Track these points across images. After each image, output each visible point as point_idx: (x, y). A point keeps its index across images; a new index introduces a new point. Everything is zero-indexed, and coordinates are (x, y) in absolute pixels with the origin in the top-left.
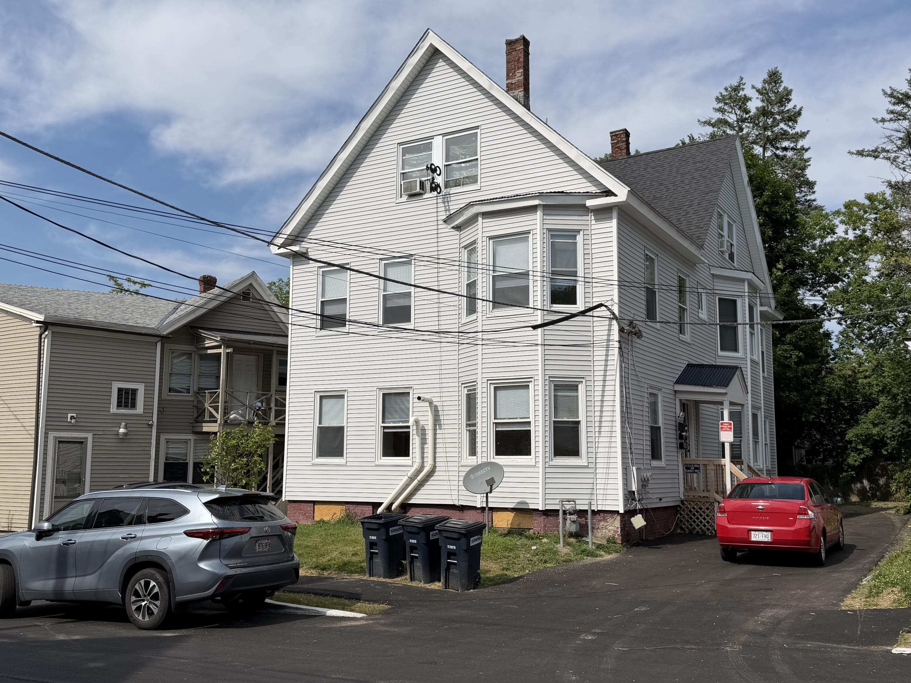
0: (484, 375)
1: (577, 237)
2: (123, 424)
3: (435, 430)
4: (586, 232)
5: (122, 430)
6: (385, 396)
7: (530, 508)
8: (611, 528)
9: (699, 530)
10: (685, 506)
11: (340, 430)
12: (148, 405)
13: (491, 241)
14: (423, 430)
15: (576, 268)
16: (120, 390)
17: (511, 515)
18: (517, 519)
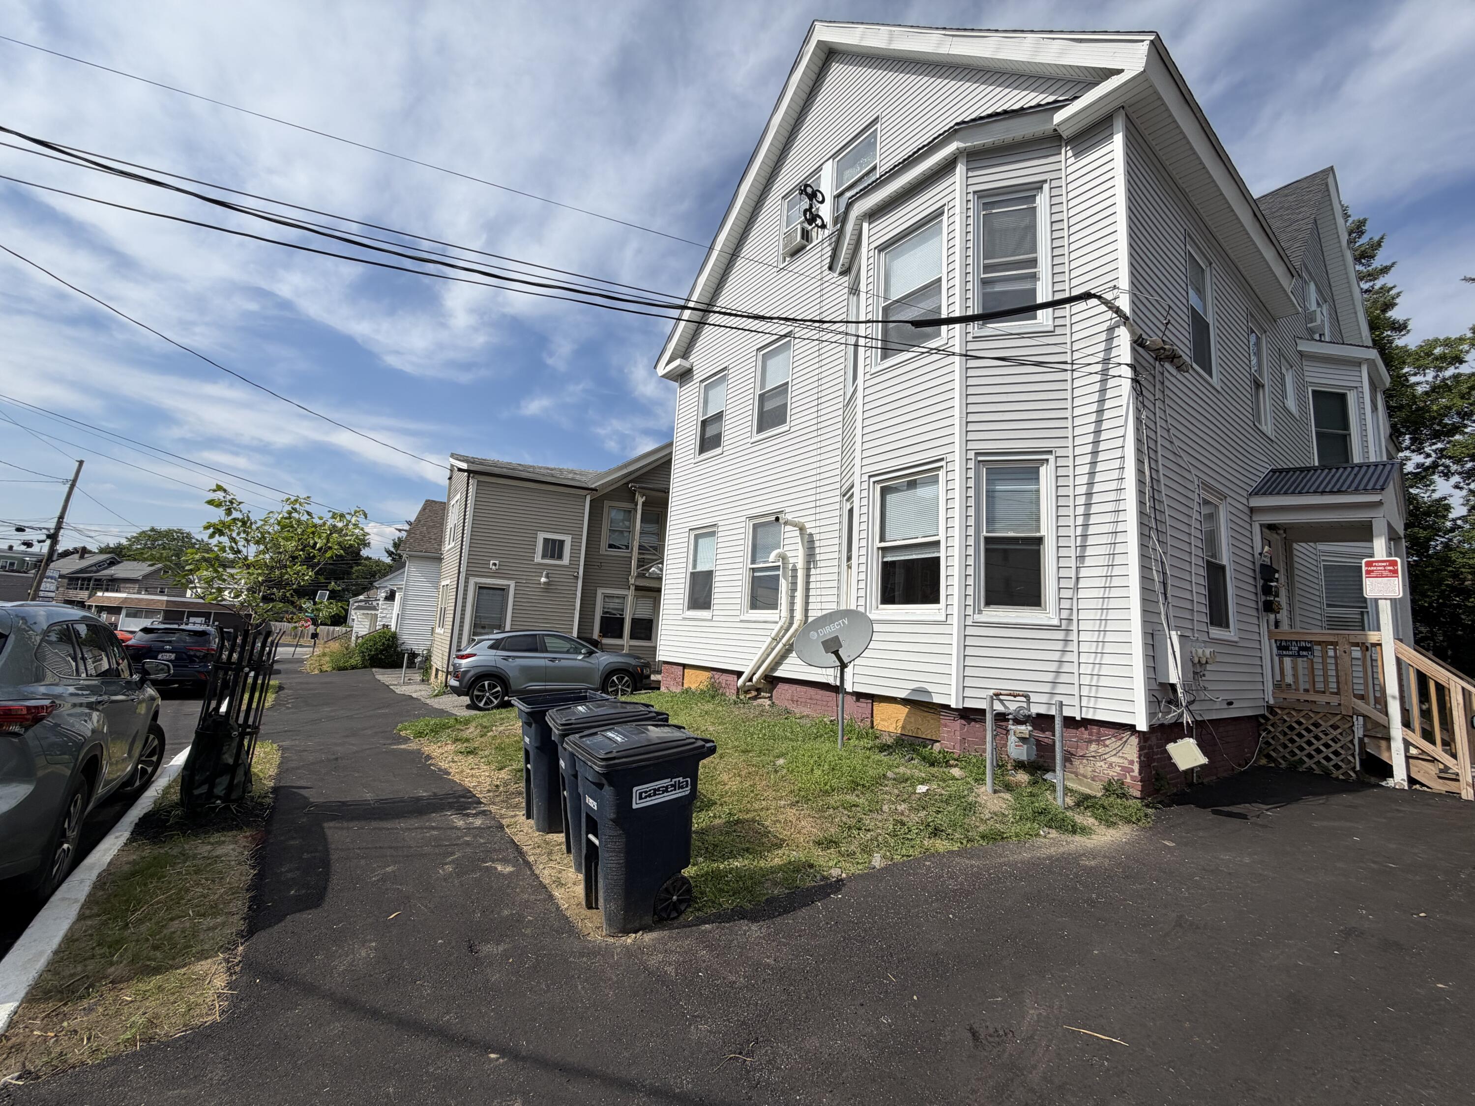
0: (865, 470)
1: (1038, 198)
2: (545, 573)
3: (808, 569)
4: (1055, 184)
5: (543, 580)
6: (755, 527)
7: (935, 701)
8: (1113, 759)
9: (1314, 766)
10: (1278, 717)
11: (709, 574)
12: (574, 556)
13: (883, 254)
14: (795, 570)
15: (1036, 252)
16: (546, 540)
17: (902, 711)
18: (912, 720)
